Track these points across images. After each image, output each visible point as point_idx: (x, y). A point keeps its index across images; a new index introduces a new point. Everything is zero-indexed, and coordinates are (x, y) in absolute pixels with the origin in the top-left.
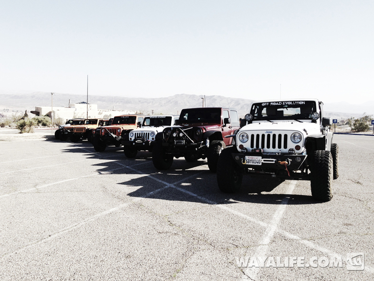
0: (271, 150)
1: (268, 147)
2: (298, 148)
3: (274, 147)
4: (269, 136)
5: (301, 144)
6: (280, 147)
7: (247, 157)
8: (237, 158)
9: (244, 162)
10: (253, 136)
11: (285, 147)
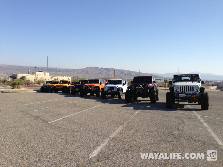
0: (188, 92)
1: (187, 91)
2: (198, 91)
3: (189, 91)
4: (187, 87)
5: (199, 90)
6: (191, 91)
7: (180, 95)
8: (175, 95)
9: (179, 96)
10: (180, 87)
11: (193, 91)
